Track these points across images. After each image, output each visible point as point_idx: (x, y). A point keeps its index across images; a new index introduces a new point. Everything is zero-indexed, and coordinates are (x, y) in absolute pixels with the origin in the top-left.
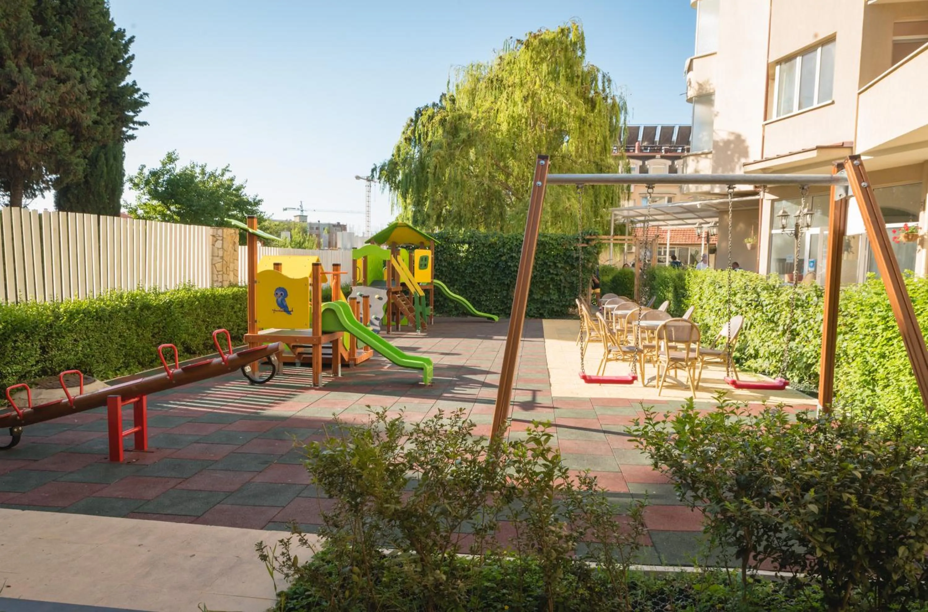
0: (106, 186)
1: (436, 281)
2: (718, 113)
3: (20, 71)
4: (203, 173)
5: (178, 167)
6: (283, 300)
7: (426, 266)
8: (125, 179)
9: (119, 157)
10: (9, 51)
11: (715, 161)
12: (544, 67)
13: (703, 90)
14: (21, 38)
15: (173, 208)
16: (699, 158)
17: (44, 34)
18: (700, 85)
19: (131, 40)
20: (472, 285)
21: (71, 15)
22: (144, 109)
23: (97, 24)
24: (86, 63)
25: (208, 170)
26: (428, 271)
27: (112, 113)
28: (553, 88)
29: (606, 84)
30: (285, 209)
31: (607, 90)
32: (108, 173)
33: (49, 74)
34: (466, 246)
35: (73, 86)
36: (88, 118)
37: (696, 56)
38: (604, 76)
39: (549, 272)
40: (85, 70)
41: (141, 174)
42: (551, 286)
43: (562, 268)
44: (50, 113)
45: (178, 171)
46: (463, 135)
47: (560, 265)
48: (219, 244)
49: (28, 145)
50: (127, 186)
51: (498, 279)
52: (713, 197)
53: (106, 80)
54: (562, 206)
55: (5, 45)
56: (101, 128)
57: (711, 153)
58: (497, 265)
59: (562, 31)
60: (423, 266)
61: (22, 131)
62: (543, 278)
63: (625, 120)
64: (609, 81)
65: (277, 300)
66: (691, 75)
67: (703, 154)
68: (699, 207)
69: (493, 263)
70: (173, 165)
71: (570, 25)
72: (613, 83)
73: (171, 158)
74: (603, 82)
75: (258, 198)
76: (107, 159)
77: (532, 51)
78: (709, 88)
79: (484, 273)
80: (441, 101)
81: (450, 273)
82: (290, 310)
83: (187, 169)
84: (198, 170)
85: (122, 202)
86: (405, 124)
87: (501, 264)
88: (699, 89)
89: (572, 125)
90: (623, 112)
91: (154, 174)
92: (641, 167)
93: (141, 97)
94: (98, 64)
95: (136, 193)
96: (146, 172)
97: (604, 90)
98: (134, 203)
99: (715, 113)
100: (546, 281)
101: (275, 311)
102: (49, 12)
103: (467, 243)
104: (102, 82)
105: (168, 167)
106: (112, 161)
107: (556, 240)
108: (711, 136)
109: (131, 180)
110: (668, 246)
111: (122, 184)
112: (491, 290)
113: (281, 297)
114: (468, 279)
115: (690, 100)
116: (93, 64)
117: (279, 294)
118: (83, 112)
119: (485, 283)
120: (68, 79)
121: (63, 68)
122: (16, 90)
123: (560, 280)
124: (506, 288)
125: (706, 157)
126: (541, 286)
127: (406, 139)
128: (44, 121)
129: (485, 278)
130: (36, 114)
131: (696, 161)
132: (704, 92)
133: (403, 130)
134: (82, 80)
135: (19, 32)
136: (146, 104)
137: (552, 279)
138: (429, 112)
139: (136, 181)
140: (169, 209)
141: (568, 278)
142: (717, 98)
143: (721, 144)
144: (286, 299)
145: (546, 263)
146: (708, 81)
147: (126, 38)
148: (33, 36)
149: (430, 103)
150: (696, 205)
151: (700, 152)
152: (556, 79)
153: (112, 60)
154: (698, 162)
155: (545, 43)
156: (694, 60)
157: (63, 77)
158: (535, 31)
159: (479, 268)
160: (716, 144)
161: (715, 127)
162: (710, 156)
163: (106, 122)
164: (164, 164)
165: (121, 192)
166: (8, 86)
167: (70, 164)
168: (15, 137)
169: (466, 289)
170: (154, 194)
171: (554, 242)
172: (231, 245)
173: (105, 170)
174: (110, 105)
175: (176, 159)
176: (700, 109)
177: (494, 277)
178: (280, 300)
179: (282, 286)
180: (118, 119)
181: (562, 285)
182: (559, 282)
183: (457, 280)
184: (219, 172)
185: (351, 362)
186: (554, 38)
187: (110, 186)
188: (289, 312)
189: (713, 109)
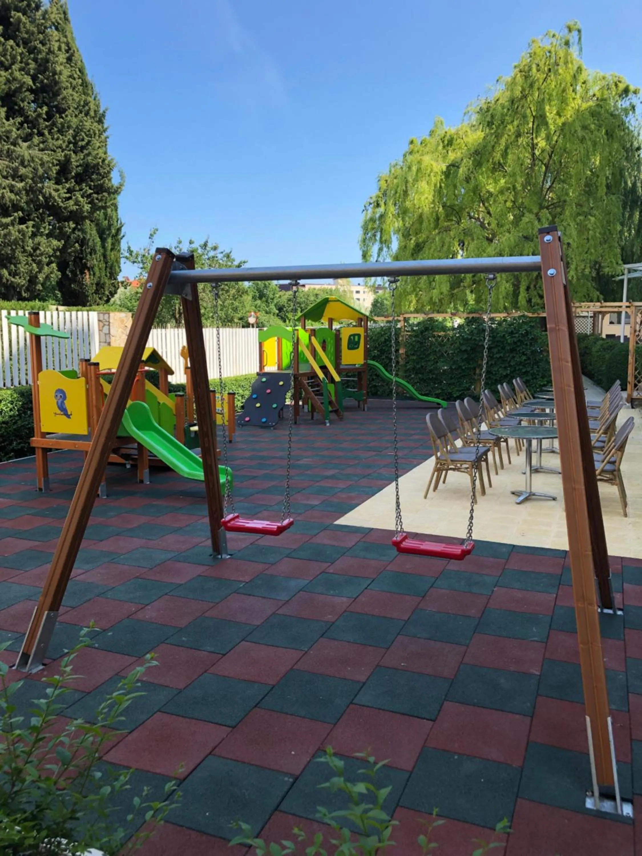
1: (370, 362)
6: (63, 402)
7: (357, 346)
26: (361, 350)
48: (106, 330)
60: (354, 345)
65: (57, 402)
82: (69, 413)
101: (56, 414)
113: (61, 400)
117: (59, 396)
144: (65, 402)
172: (121, 330)
178: (60, 402)
179: (61, 388)
188: (68, 416)
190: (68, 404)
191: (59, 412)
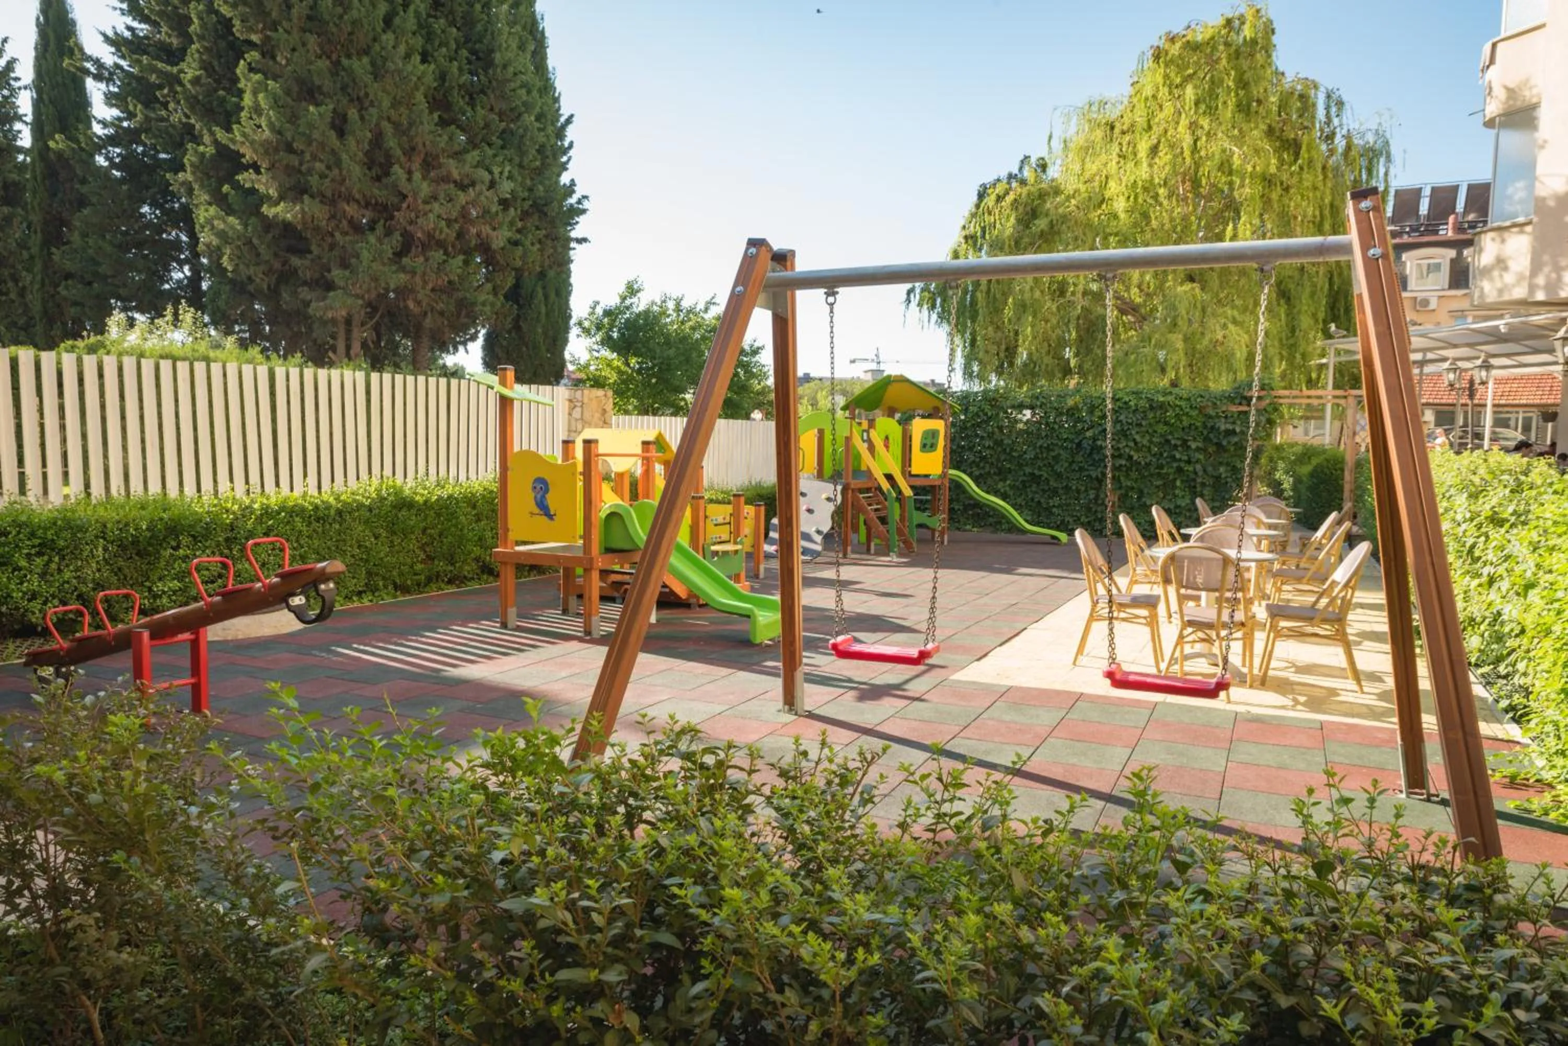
0: (545, 333)
1: (952, 472)
2: (1545, 141)
3: (409, 180)
4: (678, 309)
5: (640, 304)
6: (543, 497)
7: (933, 447)
8: (572, 322)
9: (562, 290)
10: (399, 152)
11: (1536, 239)
12: (1190, 92)
13: (1515, 99)
14: (412, 133)
15: (633, 361)
16: (1506, 235)
17: (443, 123)
18: (1511, 92)
19: (569, 121)
20: (1035, 479)
21: (485, 94)
22: (581, 219)
23: (518, 103)
24: (500, 159)
25: (685, 304)
26: (939, 454)
27: (538, 228)
28: (1206, 127)
29: (1334, 110)
30: (853, 361)
31: (1336, 121)
32: (547, 315)
33: (446, 179)
34: (1028, 413)
35: (480, 194)
36: (499, 238)
37: (1503, 35)
38: (1329, 97)
39: (1173, 458)
40: (496, 170)
41: (592, 313)
42: (1178, 483)
43: (1198, 449)
44: (449, 234)
45: (642, 308)
46: (1041, 224)
47: (1193, 445)
48: (577, 413)
49: (418, 279)
50: (574, 332)
51: (1081, 469)
52: (1533, 310)
53: (528, 182)
54: (1207, 338)
55: (391, 144)
56: (519, 251)
57: (1529, 223)
58: (1079, 445)
59: (1229, 22)
60: (928, 445)
61: (412, 261)
62: (1161, 467)
63: (1386, 174)
64: (1340, 104)
65: (535, 495)
66: (1491, 73)
67: (1515, 225)
68: (1503, 329)
69: (1072, 441)
70: (635, 300)
71: (1243, 9)
72: (1347, 106)
73: (632, 290)
74: (1328, 108)
75: (756, 345)
76: (546, 297)
77: (1167, 65)
78: (1529, 95)
79: (1056, 458)
80: (1021, 169)
81: (998, 460)
82: (553, 514)
83: (653, 303)
84: (671, 305)
85: (567, 356)
86: (967, 214)
87: (1085, 444)
88: (1509, 98)
89: (1246, 191)
90: (1382, 160)
91: (608, 313)
92: (1452, 260)
93: (579, 202)
94: (517, 160)
95: (587, 342)
96: (599, 311)
97: (1329, 121)
98: (584, 357)
99: (1540, 142)
100: (1168, 474)
101: (532, 514)
102: (455, 92)
103: (1027, 408)
104: (522, 184)
105: (628, 302)
106: (552, 296)
107: (1189, 399)
108: (1531, 187)
109: (580, 324)
110: (1489, 409)
111: (567, 329)
112: (1067, 488)
113: (539, 494)
114: (1028, 470)
115: (1489, 124)
116: (510, 160)
117: (536, 489)
118: (494, 229)
119: (1059, 476)
120: (473, 184)
121: (467, 169)
122: (404, 205)
123: (1196, 473)
124: (1096, 484)
125: (1522, 232)
126: (1159, 483)
127: (966, 238)
128: (441, 244)
129: (1058, 468)
130: (430, 236)
131: (1498, 240)
132: (1519, 104)
133: (962, 223)
134: (492, 185)
135: (411, 124)
136: (584, 211)
137: (1180, 470)
138: (1000, 189)
139: (586, 324)
140: (628, 365)
141: (1210, 469)
142: (1544, 116)
143: (1551, 203)
144: (548, 497)
145: (1168, 441)
146: (1527, 80)
147: (562, 120)
148: (427, 127)
149: (1004, 174)
150: (1497, 327)
151: (1508, 223)
152: (1211, 111)
153: (538, 151)
154: (1503, 241)
155: (1193, 47)
156: (1499, 45)
157: (466, 182)
158: (1178, 29)
159: (1048, 449)
160: (1540, 204)
161: (1539, 171)
162: (1529, 229)
163: (528, 243)
164: (624, 299)
165: (566, 341)
166: (396, 200)
167: (474, 304)
168: (403, 269)
169: (1025, 487)
170: (607, 342)
171: (1183, 403)
172: (597, 415)
173: (543, 310)
174: (536, 216)
175: (638, 291)
176: (1511, 139)
177: (1075, 466)
178: (538, 497)
180: (546, 236)
181: (1199, 480)
182: (1192, 476)
183: (1010, 471)
184: (701, 306)
185: (693, 601)
186: (1212, 38)
187: (551, 333)
188: (551, 517)
189: (1537, 135)
190: (552, 500)
191: (537, 510)
